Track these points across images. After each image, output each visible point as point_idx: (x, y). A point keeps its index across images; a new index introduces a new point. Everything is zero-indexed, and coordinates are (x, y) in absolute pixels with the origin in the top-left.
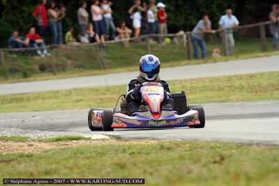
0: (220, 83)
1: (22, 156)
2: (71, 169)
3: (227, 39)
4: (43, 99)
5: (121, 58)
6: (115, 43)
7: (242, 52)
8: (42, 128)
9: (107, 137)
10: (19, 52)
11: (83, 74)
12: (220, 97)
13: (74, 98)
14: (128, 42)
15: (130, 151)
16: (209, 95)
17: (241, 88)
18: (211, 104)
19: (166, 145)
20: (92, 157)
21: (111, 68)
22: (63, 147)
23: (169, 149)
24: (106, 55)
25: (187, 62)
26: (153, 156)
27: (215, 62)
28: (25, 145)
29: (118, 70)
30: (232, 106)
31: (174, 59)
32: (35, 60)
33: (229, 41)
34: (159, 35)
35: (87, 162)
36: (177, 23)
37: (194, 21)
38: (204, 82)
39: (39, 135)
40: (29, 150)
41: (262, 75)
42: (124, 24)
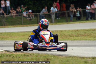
5: (11, 22)
6: (9, 16)
7: (58, 22)
9: (4, 51)
14: (14, 16)
15: (12, 56)
19: (27, 54)
21: (7, 25)
23: (28, 56)
24: (6, 21)
29: (10, 26)
31: (32, 24)
41: (65, 31)
42: (13, 9)
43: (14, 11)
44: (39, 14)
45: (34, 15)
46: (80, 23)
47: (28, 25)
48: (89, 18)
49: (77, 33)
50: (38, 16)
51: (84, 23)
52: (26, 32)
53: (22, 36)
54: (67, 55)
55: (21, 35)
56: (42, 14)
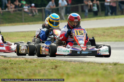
15: (10, 63)
19: (29, 60)
23: (30, 62)
25: (42, 22)
26: (22, 65)
31: (35, 21)
44: (45, 9)
45: (38, 10)
46: (97, 19)
47: (30, 23)
48: (109, 13)
49: (94, 33)
50: (43, 11)
51: (103, 19)
52: (28, 32)
53: (23, 37)
54: (81, 60)
55: (21, 36)
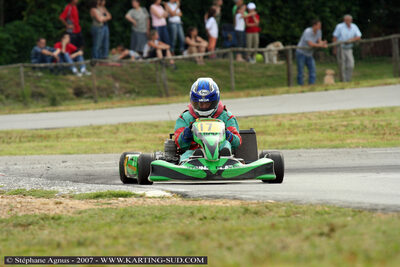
0: (333, 121)
1: (45, 218)
2: (115, 238)
3: (343, 58)
4: (79, 136)
6: (183, 59)
7: (365, 76)
8: (76, 179)
9: (168, 194)
10: (46, 68)
11: (137, 102)
12: (332, 140)
13: (122, 136)
14: (201, 59)
15: (201, 215)
16: (316, 138)
17: (363, 129)
18: (319, 150)
19: (253, 207)
20: (146, 222)
21: (177, 95)
22: (105, 206)
23: (256, 213)
24: (171, 76)
25: (286, 88)
26: (233, 223)
27: (326, 90)
28: (50, 203)
30: (349, 153)
31: (267, 85)
32: (67, 80)
33: (347, 60)
34: (246, 49)
35: (138, 229)
36: (273, 33)
37: (297, 30)
38: (310, 119)
39: (71, 188)
40: (56, 210)
41: (392, 109)
42: (195, 32)
43: (199, 39)
50: (290, 56)
56: (303, 49)
